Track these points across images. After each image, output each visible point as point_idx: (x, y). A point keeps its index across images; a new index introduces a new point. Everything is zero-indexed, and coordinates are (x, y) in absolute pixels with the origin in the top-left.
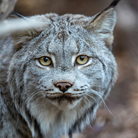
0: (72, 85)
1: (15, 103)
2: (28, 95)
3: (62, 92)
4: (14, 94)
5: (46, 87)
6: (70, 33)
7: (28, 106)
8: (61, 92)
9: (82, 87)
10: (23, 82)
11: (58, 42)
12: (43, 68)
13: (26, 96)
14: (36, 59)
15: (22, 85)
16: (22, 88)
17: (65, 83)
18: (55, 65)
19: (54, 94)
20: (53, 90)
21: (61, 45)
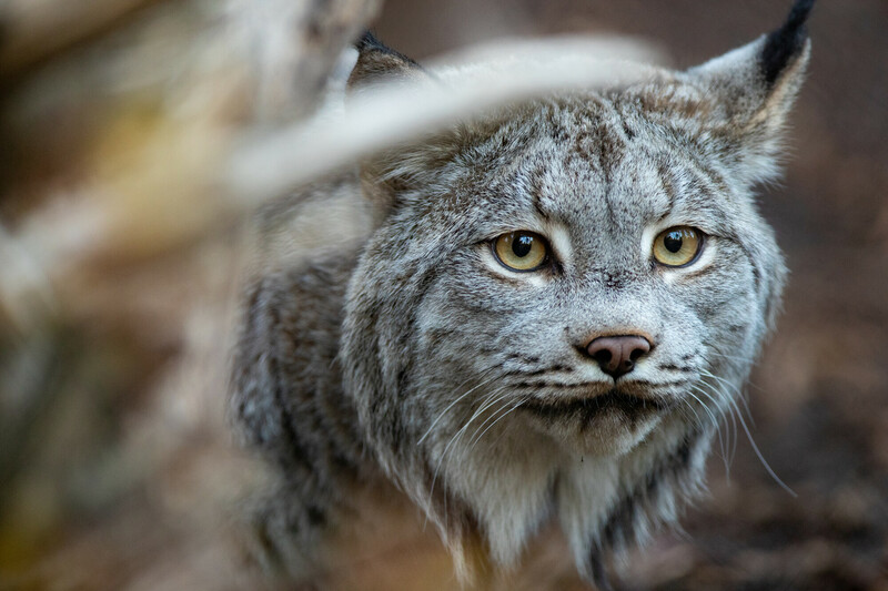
0: (652, 347)
1: (379, 447)
2: (431, 403)
3: (611, 380)
4: (373, 408)
5: (535, 360)
6: (630, 133)
7: (435, 455)
8: (605, 378)
9: (686, 358)
10: (415, 346)
11: (582, 174)
12: (513, 283)
13: (422, 409)
14: (479, 243)
15: (405, 361)
16: (403, 376)
17: (631, 336)
18: (568, 266)
19: (573, 386)
20: (569, 370)
21: (595, 187)
